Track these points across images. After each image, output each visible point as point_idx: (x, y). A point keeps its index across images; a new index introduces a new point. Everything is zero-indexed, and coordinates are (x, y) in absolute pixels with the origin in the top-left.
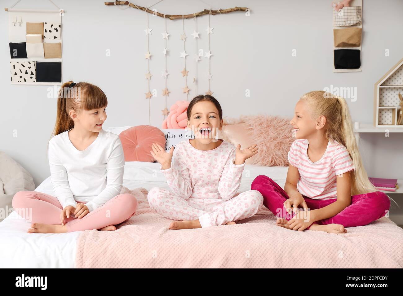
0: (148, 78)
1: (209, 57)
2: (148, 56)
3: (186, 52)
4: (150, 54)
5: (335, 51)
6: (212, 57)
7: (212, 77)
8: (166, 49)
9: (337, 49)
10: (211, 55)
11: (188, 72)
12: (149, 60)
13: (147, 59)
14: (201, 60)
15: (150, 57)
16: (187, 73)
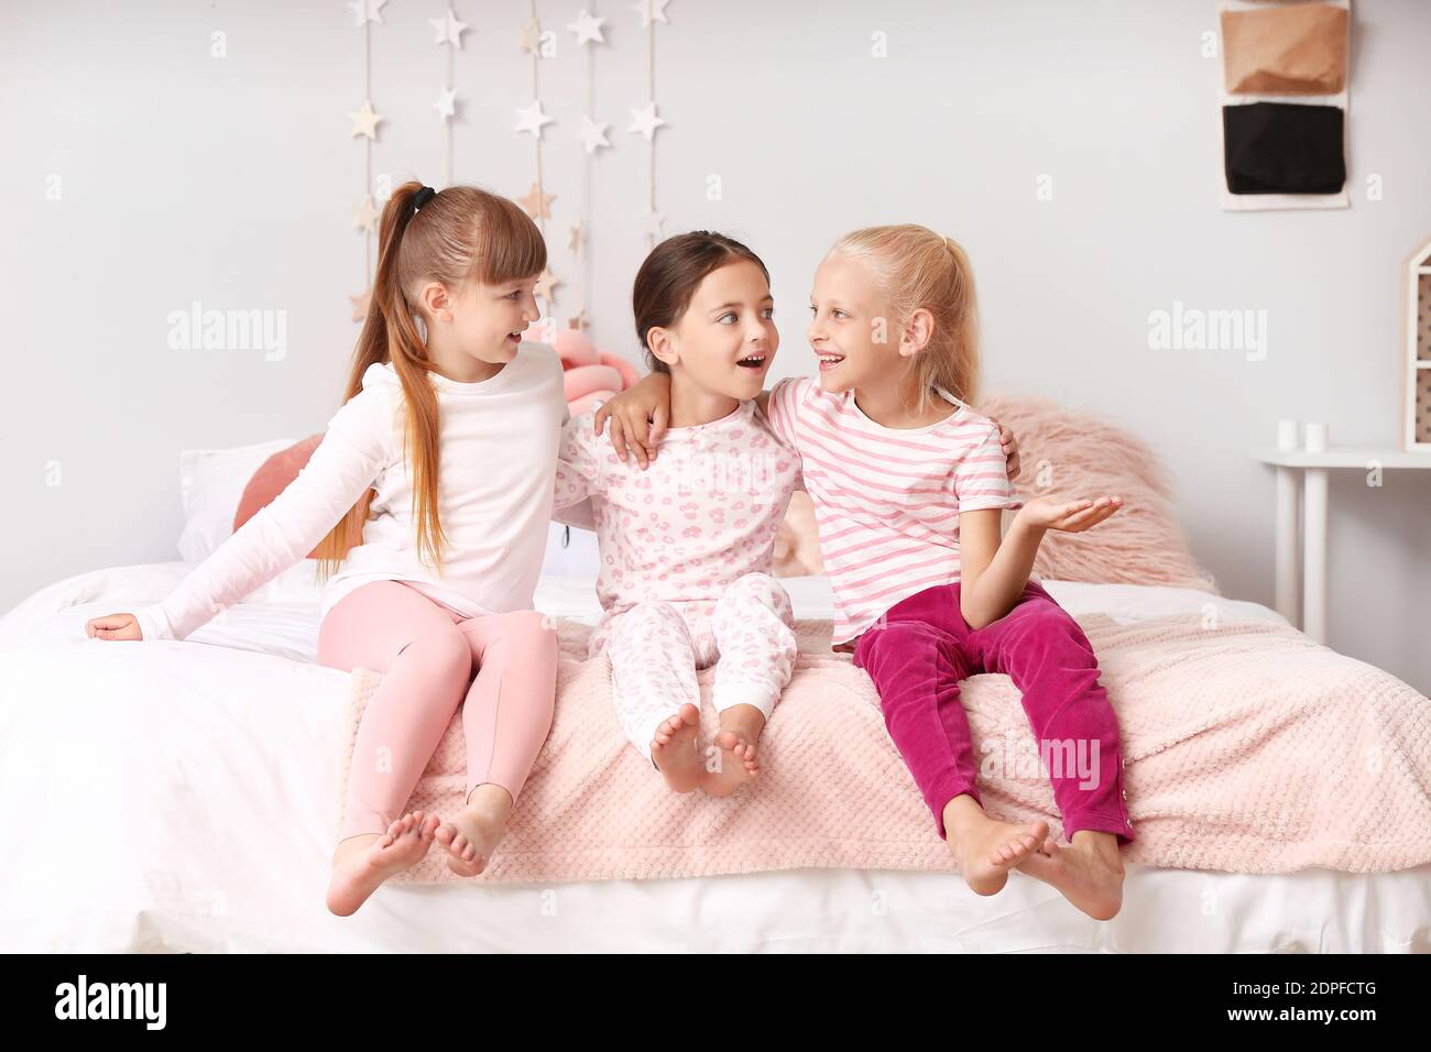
0: (362, 228)
1: (648, 134)
2: (366, 123)
3: (542, 106)
4: (374, 111)
5: (1231, 114)
6: (662, 134)
7: (661, 224)
8: (450, 90)
9: (1236, 100)
10: (659, 122)
11: (553, 198)
12: (370, 140)
13: (361, 135)
14: (611, 148)
15: (378, 127)
16: (548, 204)
